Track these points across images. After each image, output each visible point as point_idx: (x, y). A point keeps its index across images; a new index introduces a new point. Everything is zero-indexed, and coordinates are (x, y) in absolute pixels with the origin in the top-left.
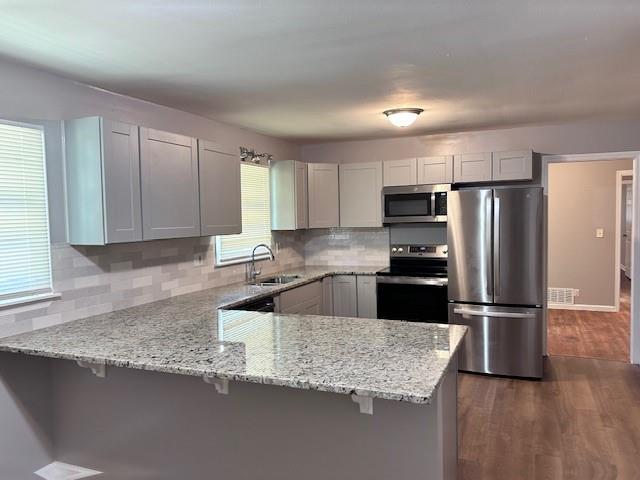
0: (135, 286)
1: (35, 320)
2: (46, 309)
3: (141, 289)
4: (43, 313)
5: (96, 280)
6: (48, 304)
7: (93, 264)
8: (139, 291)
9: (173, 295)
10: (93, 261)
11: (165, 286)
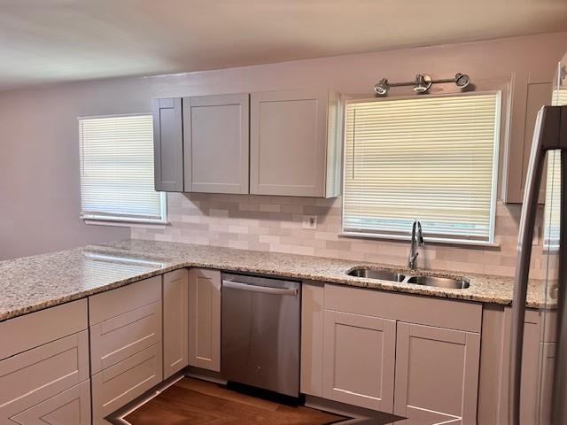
0: (231, 231)
1: (156, 235)
2: (162, 230)
3: (237, 234)
4: (161, 232)
5: (198, 219)
6: (164, 227)
7: (195, 207)
8: (235, 236)
9: (271, 250)
10: (196, 205)
11: (263, 239)
